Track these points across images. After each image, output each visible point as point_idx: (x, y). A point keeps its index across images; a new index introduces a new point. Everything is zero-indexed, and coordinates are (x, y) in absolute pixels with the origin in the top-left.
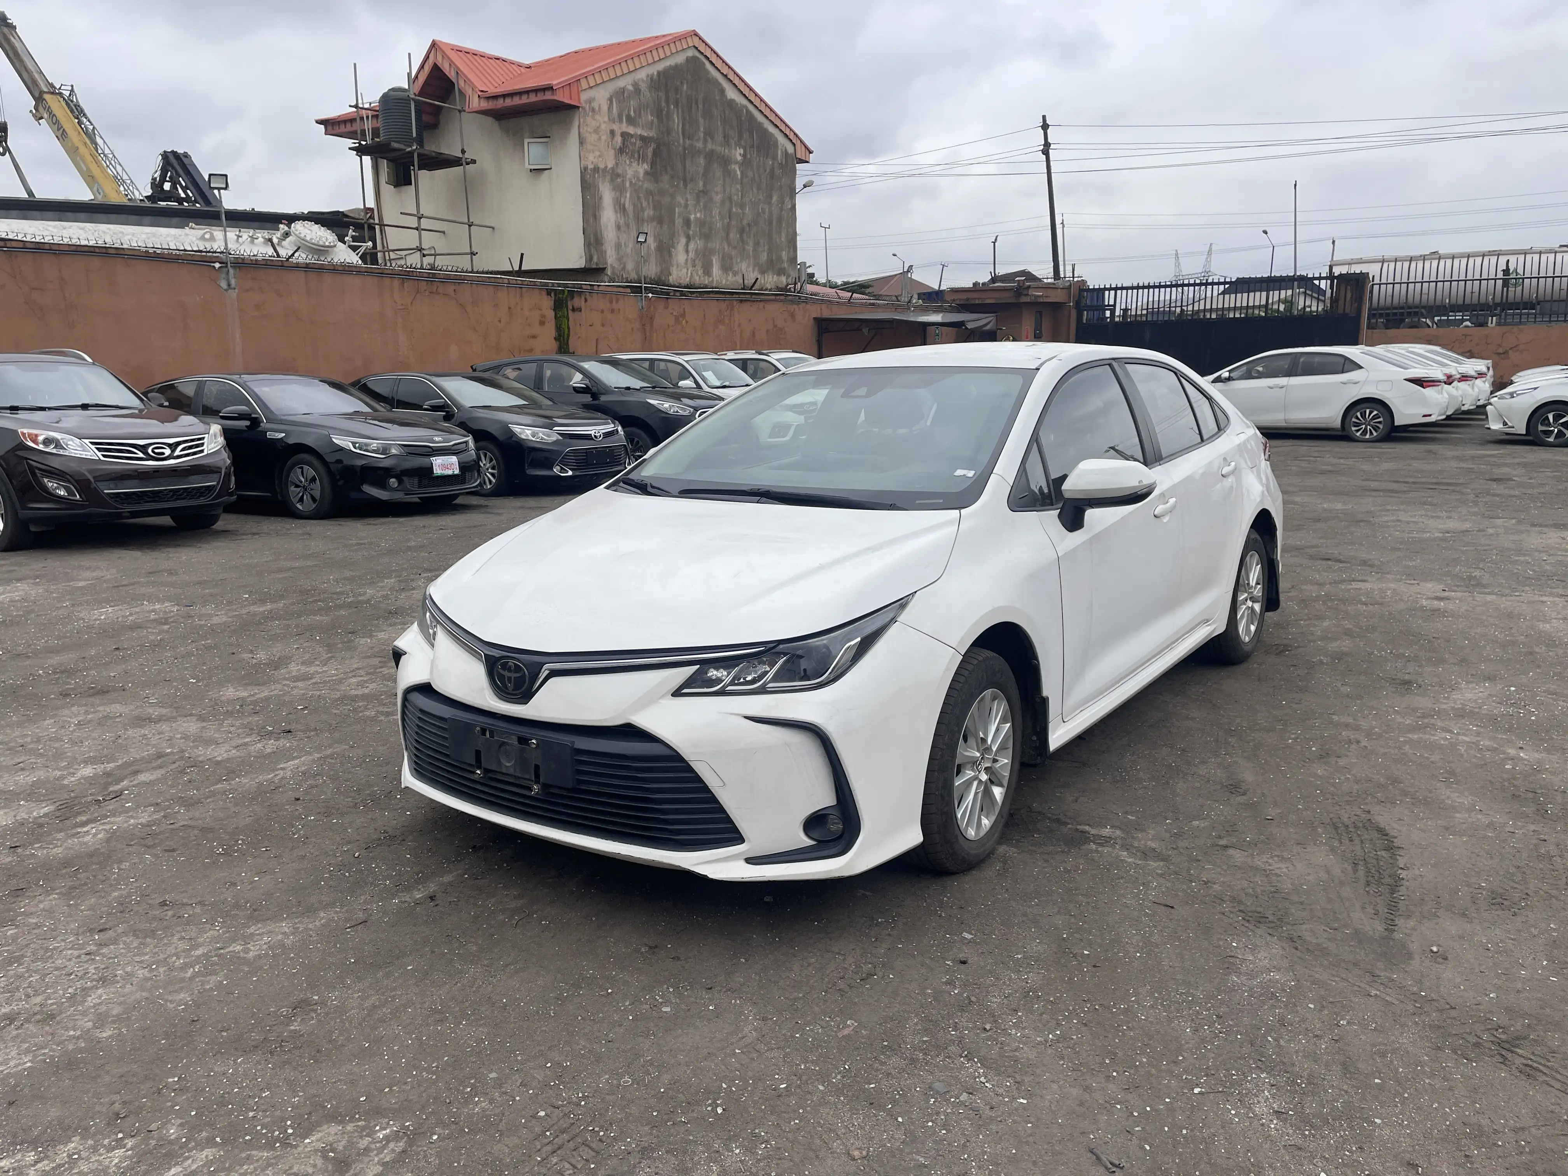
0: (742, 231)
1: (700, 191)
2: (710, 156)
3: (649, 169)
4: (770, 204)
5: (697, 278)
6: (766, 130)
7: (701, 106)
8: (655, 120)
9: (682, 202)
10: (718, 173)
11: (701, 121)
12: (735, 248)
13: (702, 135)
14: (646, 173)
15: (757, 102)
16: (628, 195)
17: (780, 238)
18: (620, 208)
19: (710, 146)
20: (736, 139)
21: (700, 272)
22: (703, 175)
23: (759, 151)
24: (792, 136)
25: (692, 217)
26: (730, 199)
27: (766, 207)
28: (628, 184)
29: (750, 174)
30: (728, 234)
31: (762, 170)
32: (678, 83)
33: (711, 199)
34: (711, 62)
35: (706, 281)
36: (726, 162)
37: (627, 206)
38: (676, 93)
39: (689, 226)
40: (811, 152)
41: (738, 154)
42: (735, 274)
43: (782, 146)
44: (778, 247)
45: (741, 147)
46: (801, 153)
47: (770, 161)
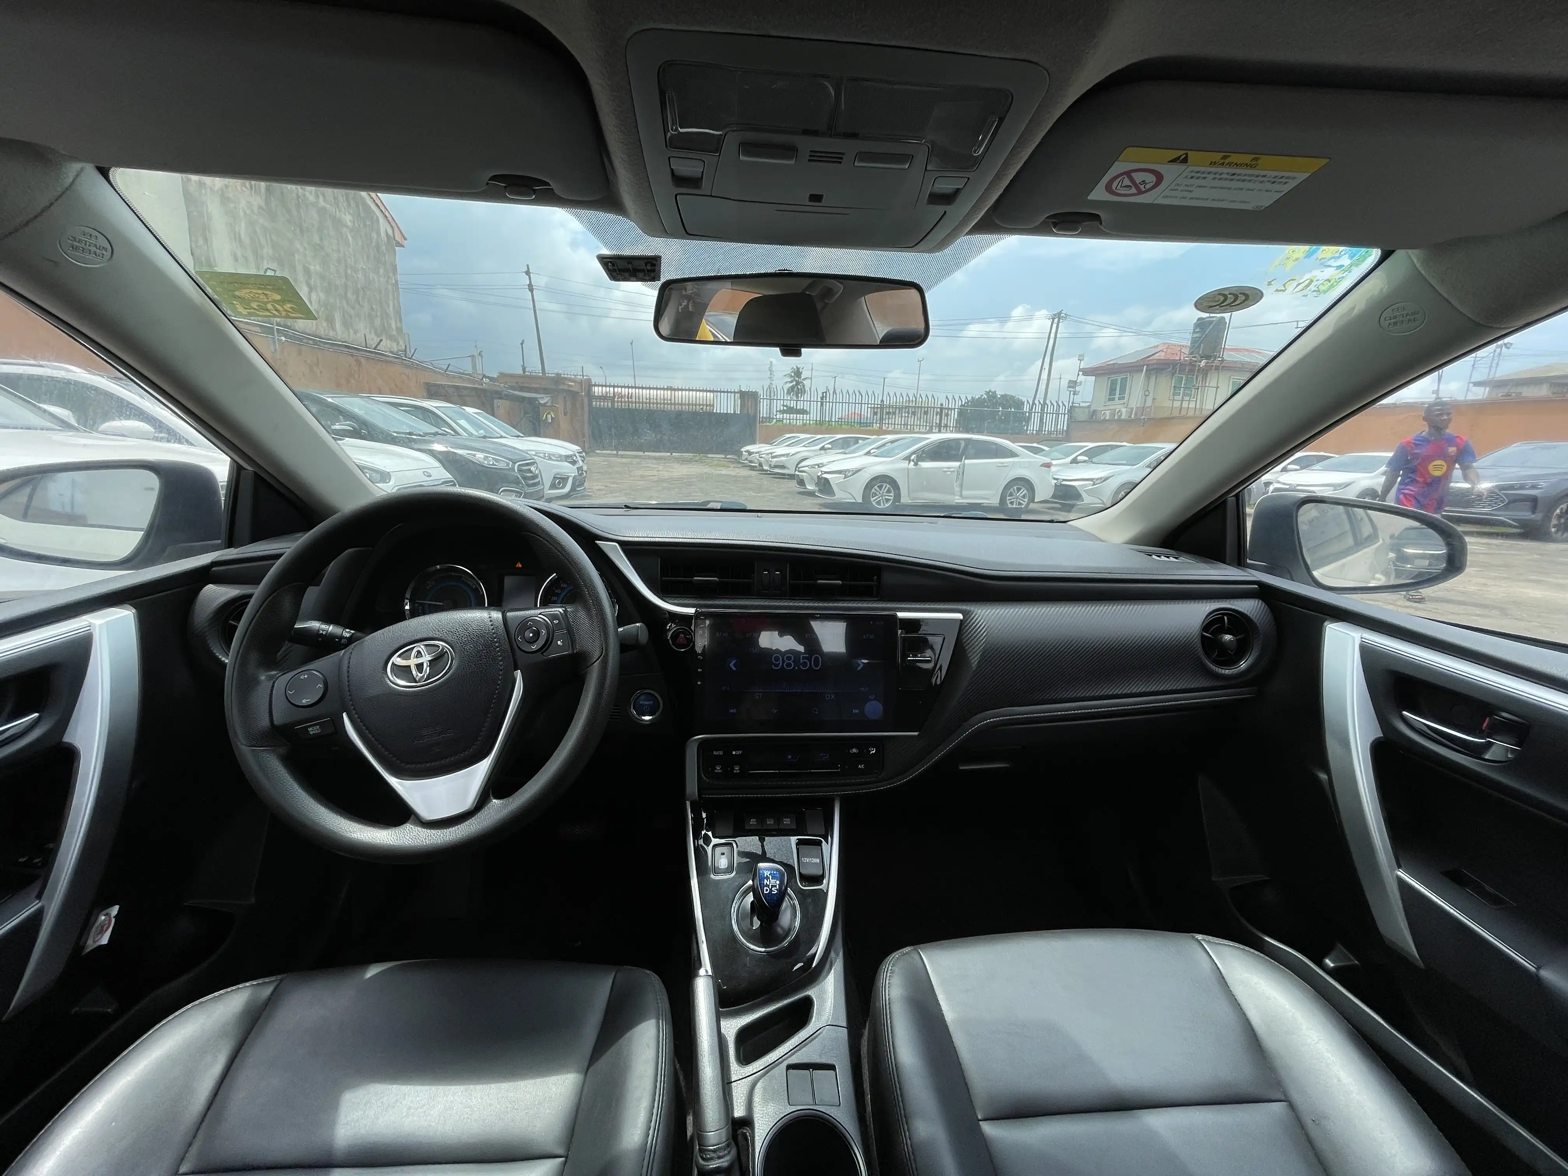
0: (356, 292)
1: (316, 244)
2: (322, 211)
3: (263, 204)
4: (378, 273)
5: (322, 329)
9: (302, 250)
10: (332, 232)
12: (353, 308)
14: (260, 207)
16: (243, 225)
17: (389, 308)
18: (236, 237)
19: (322, 203)
21: (325, 324)
23: (365, 223)
24: (390, 219)
25: (312, 267)
26: (346, 262)
27: (375, 277)
28: (242, 214)
29: (360, 242)
30: (346, 293)
31: (369, 241)
33: (327, 255)
35: (332, 334)
36: (338, 223)
37: (242, 237)
39: (310, 277)
40: (405, 239)
41: (348, 219)
42: (356, 332)
43: (383, 225)
44: (388, 315)
45: (349, 213)
46: (398, 238)
47: (374, 235)
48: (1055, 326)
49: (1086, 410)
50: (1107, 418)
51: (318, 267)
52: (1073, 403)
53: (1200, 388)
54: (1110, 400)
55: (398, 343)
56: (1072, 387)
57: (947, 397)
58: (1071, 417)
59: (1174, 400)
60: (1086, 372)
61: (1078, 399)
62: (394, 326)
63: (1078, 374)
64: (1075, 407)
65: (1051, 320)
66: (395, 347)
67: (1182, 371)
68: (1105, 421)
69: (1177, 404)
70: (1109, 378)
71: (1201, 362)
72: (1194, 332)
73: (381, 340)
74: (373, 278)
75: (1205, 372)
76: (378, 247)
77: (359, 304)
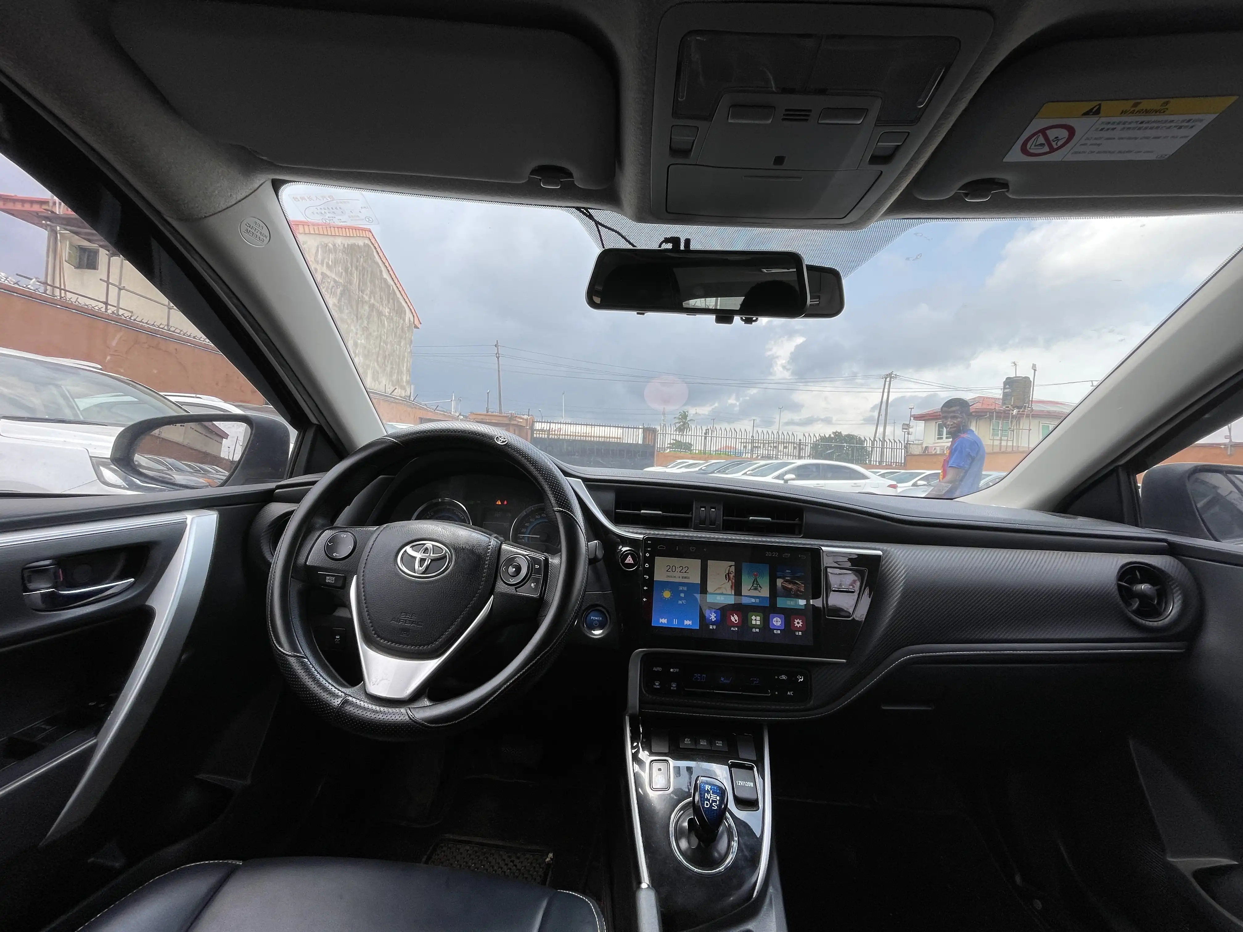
0: (385, 357)
1: (364, 326)
2: (372, 307)
3: (336, 302)
4: (400, 345)
6: (401, 303)
7: (369, 275)
8: (344, 274)
9: (354, 330)
10: (376, 319)
11: (369, 284)
12: (381, 368)
13: (368, 292)
15: (398, 285)
17: (403, 367)
19: (372, 301)
20: (386, 302)
22: (367, 317)
23: (397, 313)
24: (413, 311)
25: (359, 341)
26: (381, 338)
27: (398, 347)
29: (392, 326)
30: (377, 357)
31: (397, 325)
32: (359, 256)
33: (370, 334)
34: (377, 252)
36: (380, 314)
38: (357, 261)
40: (420, 323)
41: (386, 311)
42: (379, 383)
43: (408, 315)
44: (402, 372)
45: (388, 308)
46: (416, 322)
47: (401, 321)
48: (887, 383)
49: (920, 447)
50: (938, 452)
51: (363, 341)
52: (908, 441)
53: (1015, 430)
54: (939, 439)
55: (406, 391)
56: (906, 429)
57: (804, 435)
58: (906, 452)
59: (993, 440)
60: (918, 418)
61: (911, 438)
62: (405, 380)
63: (910, 419)
64: (910, 444)
65: (884, 379)
66: (404, 394)
67: (998, 417)
68: (936, 455)
69: (997, 443)
70: (936, 422)
71: (1013, 411)
72: (1004, 388)
73: (396, 388)
74: (396, 348)
75: (1018, 418)
76: (402, 329)
77: (385, 365)
